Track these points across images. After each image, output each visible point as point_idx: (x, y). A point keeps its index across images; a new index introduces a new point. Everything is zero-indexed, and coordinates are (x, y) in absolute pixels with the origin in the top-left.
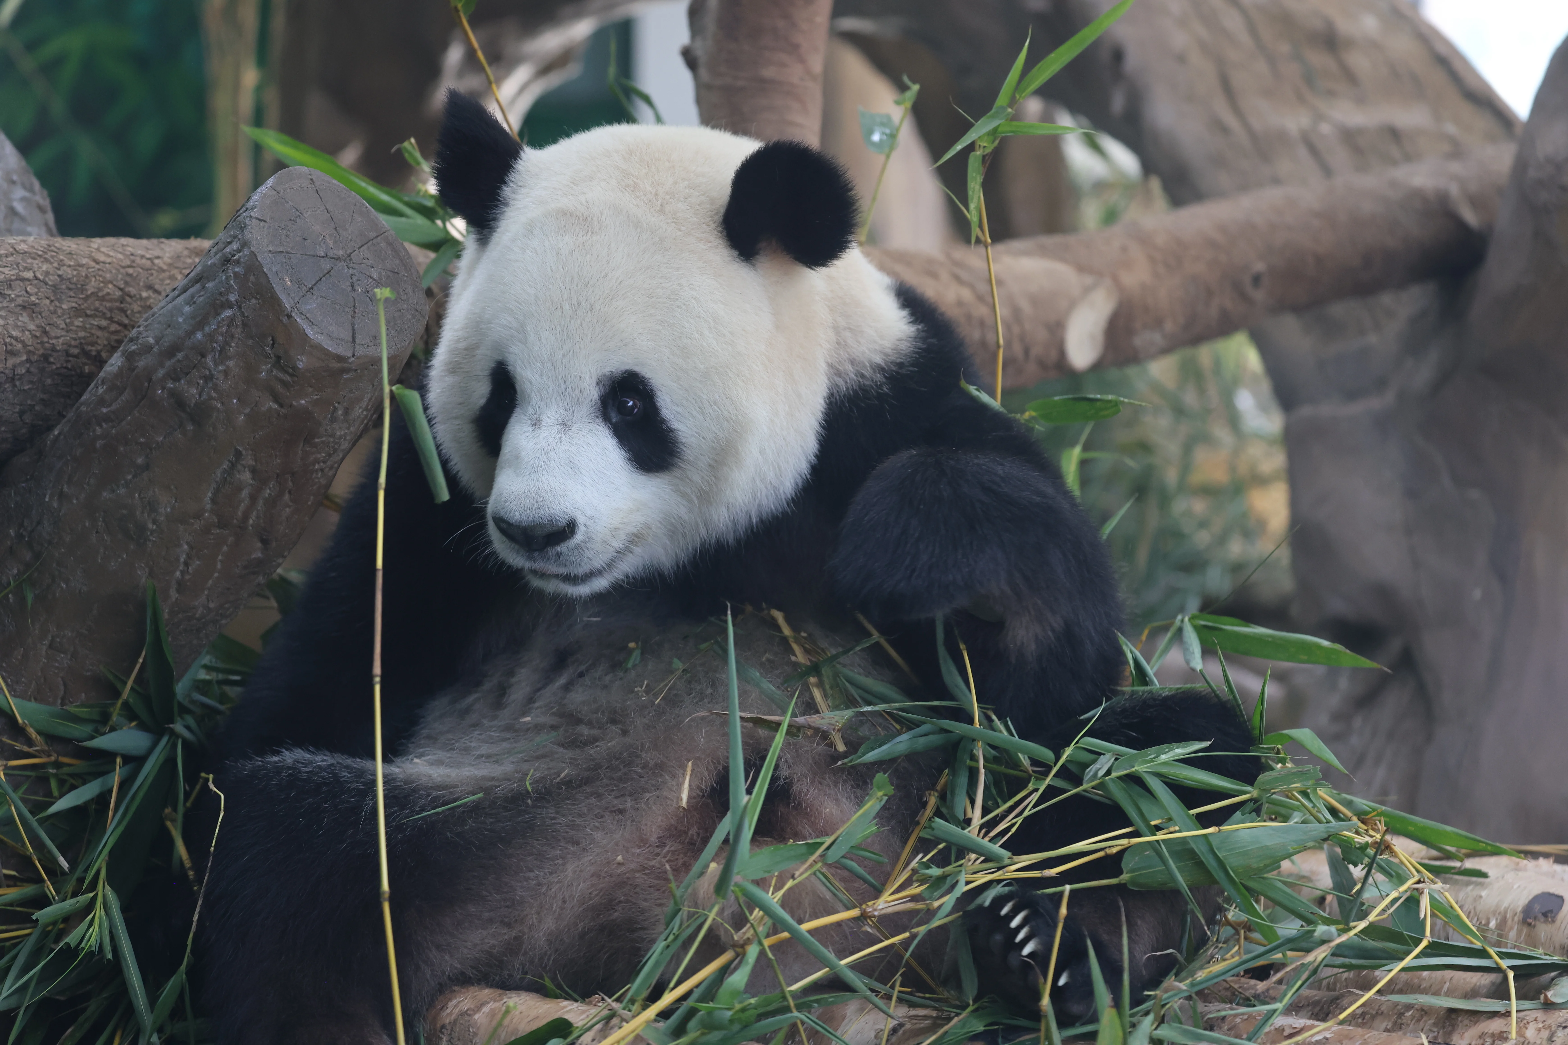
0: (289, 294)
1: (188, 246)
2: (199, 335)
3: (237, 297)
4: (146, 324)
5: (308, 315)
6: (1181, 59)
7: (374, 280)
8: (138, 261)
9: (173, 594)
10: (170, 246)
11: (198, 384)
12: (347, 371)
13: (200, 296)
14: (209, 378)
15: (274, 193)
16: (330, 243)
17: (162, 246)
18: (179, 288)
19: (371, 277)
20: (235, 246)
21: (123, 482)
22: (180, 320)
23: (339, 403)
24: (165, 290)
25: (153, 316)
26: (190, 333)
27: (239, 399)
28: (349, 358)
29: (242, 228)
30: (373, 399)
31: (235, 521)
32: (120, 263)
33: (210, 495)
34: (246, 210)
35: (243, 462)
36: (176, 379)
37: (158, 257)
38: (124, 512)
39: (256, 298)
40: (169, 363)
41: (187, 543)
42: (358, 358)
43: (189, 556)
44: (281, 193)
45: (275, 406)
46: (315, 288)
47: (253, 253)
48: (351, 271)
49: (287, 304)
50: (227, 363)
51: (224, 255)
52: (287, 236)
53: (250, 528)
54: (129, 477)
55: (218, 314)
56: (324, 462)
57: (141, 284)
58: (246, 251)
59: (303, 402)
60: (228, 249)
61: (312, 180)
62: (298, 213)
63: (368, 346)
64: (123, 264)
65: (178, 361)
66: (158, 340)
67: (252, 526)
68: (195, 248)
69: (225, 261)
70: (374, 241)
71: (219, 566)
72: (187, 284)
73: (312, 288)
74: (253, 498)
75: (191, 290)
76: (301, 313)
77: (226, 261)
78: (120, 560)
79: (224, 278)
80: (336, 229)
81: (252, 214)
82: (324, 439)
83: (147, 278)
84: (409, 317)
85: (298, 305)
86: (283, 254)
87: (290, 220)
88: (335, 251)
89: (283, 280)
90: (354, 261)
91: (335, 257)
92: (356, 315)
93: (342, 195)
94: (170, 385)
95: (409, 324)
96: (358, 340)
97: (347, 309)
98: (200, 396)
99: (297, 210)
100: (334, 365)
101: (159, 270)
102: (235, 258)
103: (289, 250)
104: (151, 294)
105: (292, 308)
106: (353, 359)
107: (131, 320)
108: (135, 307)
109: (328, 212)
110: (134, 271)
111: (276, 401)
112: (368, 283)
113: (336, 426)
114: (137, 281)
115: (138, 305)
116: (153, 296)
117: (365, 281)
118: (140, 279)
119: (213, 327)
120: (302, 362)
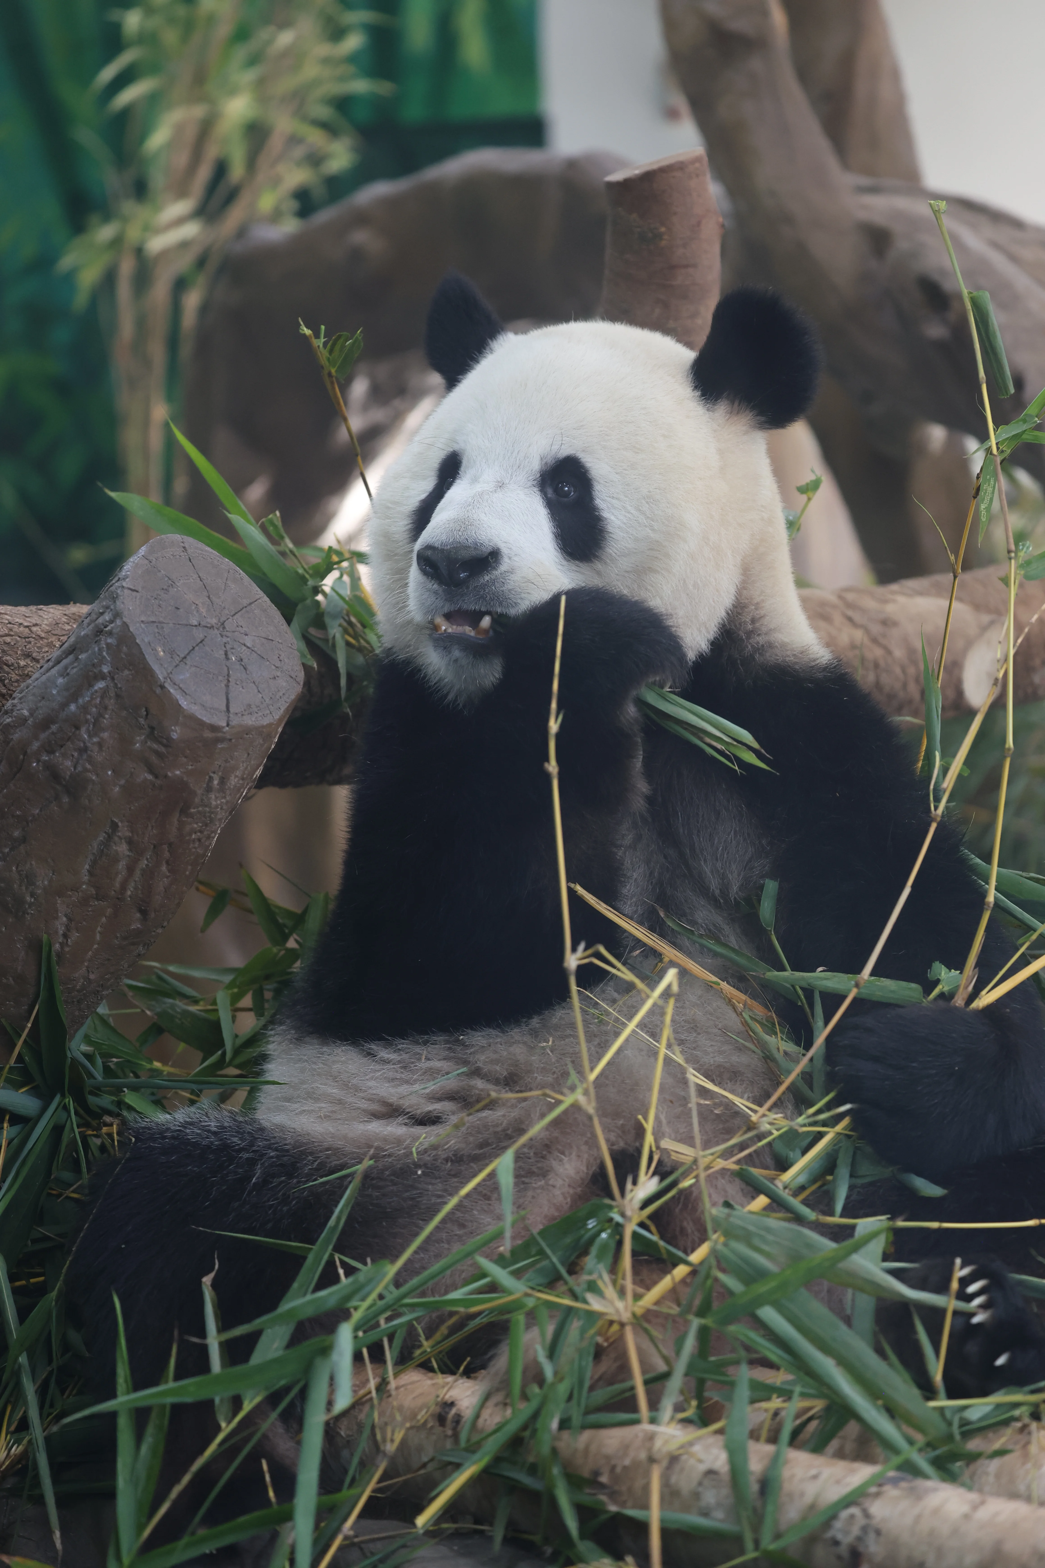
0: (162, 665)
1: (67, 613)
2: (73, 707)
3: (110, 669)
4: (21, 696)
5: (181, 686)
7: (248, 648)
8: (16, 628)
10: (49, 612)
11: (73, 756)
12: (221, 740)
13: (73, 668)
14: (84, 750)
15: (146, 562)
16: (203, 611)
17: (41, 612)
18: (53, 660)
19: (245, 645)
20: (107, 617)
22: (54, 692)
23: (214, 773)
24: (43, 657)
25: (27, 688)
26: (64, 705)
27: (113, 771)
28: (223, 727)
29: (114, 599)
30: (249, 768)
31: (113, 893)
33: (87, 867)
34: (118, 580)
35: (119, 834)
36: (51, 752)
37: (36, 625)
39: (129, 670)
40: (43, 736)
41: (66, 916)
42: (233, 727)
43: (68, 928)
44: (154, 562)
45: (150, 777)
46: (188, 657)
47: (125, 623)
48: (225, 640)
49: (160, 674)
50: (102, 735)
51: (96, 626)
52: (160, 605)
53: (129, 899)
54: (7, 850)
55: (91, 685)
56: (201, 832)
57: (19, 652)
58: (118, 622)
59: (178, 772)
60: (100, 620)
61: (184, 547)
62: (170, 582)
63: (242, 715)
64: (1, 633)
65: (53, 733)
66: (32, 713)
67: (130, 897)
68: (74, 614)
69: (97, 632)
70: (248, 608)
71: (98, 937)
72: (61, 656)
73: (185, 658)
74: (130, 869)
75: (65, 662)
76: (175, 684)
77: (99, 632)
79: (96, 649)
80: (209, 597)
81: (124, 584)
82: (200, 809)
83: (25, 646)
84: (284, 684)
85: (171, 676)
86: (156, 624)
87: (163, 589)
88: (209, 620)
89: (156, 650)
90: (228, 629)
91: (209, 625)
92: (230, 684)
93: (216, 562)
94: (45, 758)
95: (284, 691)
96: (232, 710)
97: (220, 678)
98: (75, 768)
99: (170, 579)
100: (208, 734)
101: (37, 637)
102: (107, 629)
103: (161, 619)
104: (29, 663)
105: (165, 678)
106: (227, 728)
107: (9, 690)
108: (13, 676)
109: (201, 580)
110: (12, 639)
111: (151, 772)
112: (242, 650)
113: (212, 795)
114: (15, 650)
115: (16, 674)
116: (31, 665)
117: (240, 649)
118: (18, 648)
119: (87, 698)
120: (176, 733)
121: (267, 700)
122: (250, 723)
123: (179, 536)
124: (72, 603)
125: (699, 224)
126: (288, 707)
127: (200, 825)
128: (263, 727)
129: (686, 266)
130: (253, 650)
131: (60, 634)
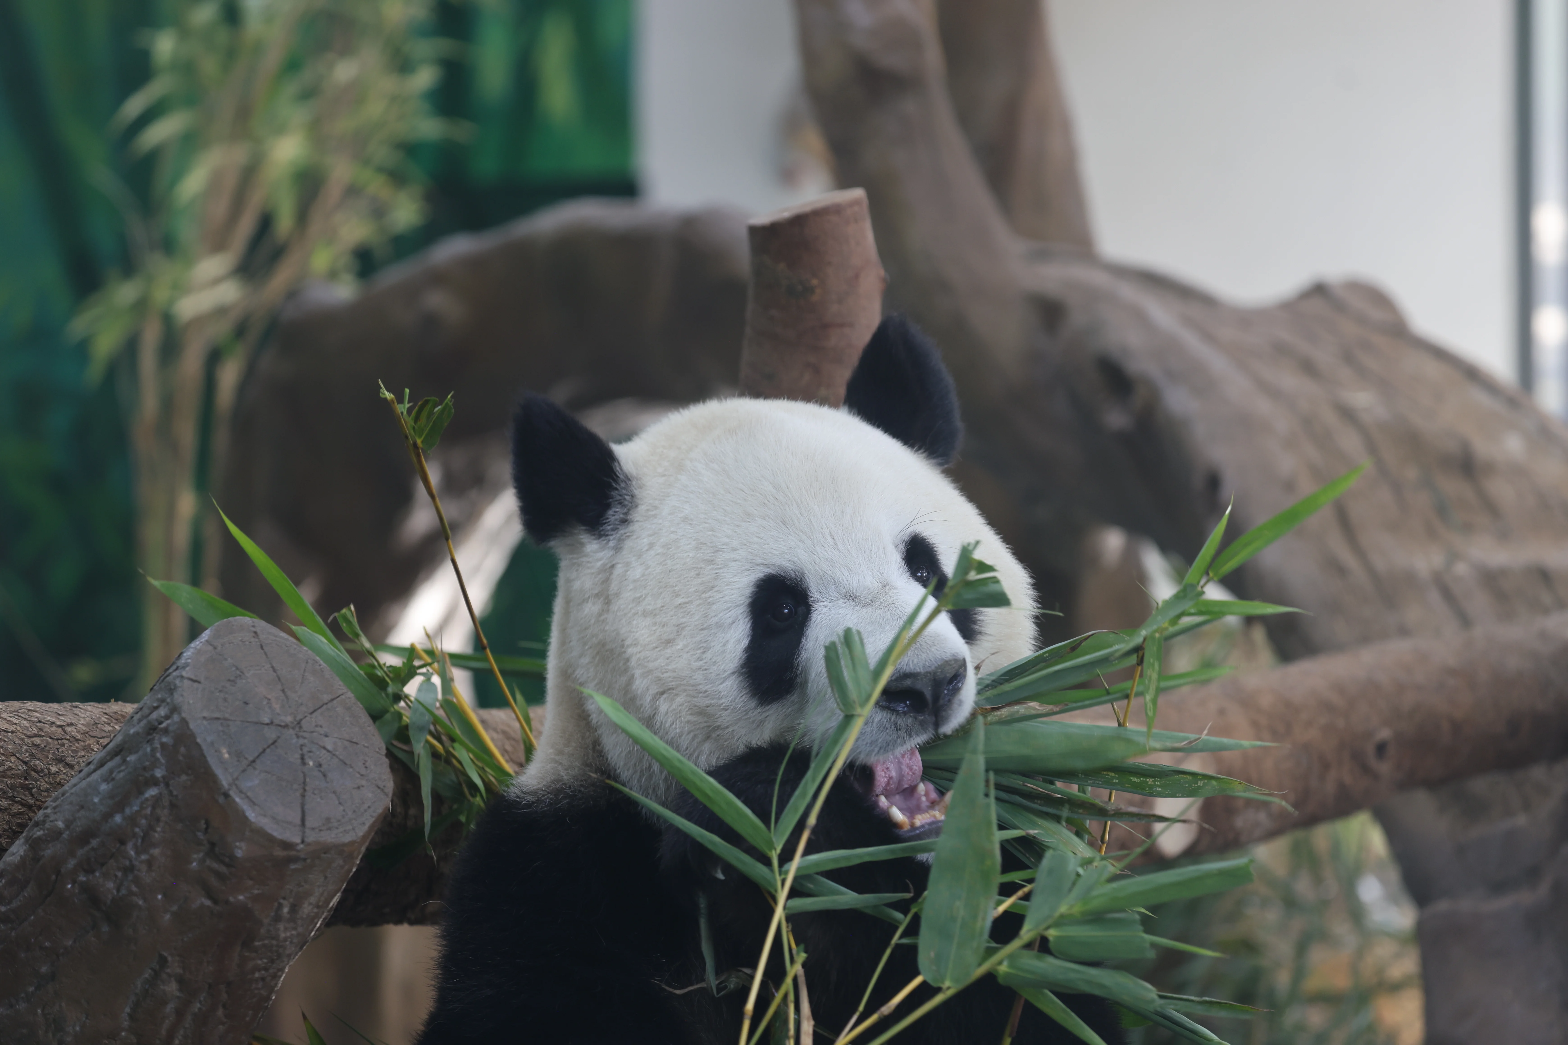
0: (226, 769)
1: (107, 711)
2: (118, 818)
3: (164, 773)
4: (54, 804)
5: (249, 794)
6: (1288, 486)
7: (328, 751)
8: (47, 728)
10: (86, 710)
11: (116, 876)
12: (295, 859)
13: (120, 772)
14: (130, 870)
15: (210, 648)
16: (277, 707)
17: (76, 711)
18: (95, 762)
19: (324, 748)
20: (162, 712)
21: (23, 995)
22: (96, 800)
23: (284, 898)
24: (78, 763)
25: (63, 795)
26: (107, 816)
27: (165, 895)
28: (297, 844)
29: (171, 690)
30: (326, 894)
32: (25, 732)
33: (128, 1010)
35: (168, 970)
36: (90, 871)
37: (71, 724)
38: (24, 1031)
39: (187, 774)
40: (81, 852)
42: (309, 844)
44: (219, 648)
45: (208, 903)
46: (258, 761)
47: (183, 720)
48: (301, 741)
49: (224, 781)
50: (152, 852)
51: (149, 722)
52: (225, 700)
54: (31, 989)
55: (141, 793)
56: (266, 969)
57: (50, 756)
58: (176, 718)
59: (241, 897)
60: (154, 716)
61: (255, 633)
62: (238, 672)
63: (320, 830)
64: (29, 733)
65: (93, 849)
66: (68, 824)
68: (115, 713)
69: (150, 729)
70: (329, 705)
72: (105, 758)
73: (254, 761)
74: (180, 1014)
75: (110, 765)
76: (241, 792)
77: (152, 729)
79: (149, 750)
80: (283, 691)
81: (184, 674)
82: (266, 942)
83: (57, 749)
84: (370, 795)
85: (237, 782)
86: (220, 722)
87: (229, 680)
88: (283, 718)
89: (220, 752)
90: (305, 729)
91: (283, 724)
92: (307, 794)
93: (292, 651)
94: (82, 878)
95: (370, 804)
96: (308, 824)
97: (295, 786)
98: (118, 891)
99: (237, 669)
100: (279, 853)
101: (72, 739)
102: (162, 726)
103: (227, 716)
104: (62, 769)
105: (230, 785)
106: (302, 846)
107: (37, 800)
108: (42, 784)
109: (275, 671)
110: (42, 741)
111: (209, 895)
112: (321, 755)
113: (281, 926)
114: (45, 753)
115: (46, 782)
116: (64, 771)
117: (318, 753)
118: (49, 751)
119: (135, 808)
120: (241, 850)
121: (350, 814)
122: (329, 840)
123: (249, 619)
124: (113, 700)
125: (857, 276)
126: (375, 822)
127: (265, 961)
128: (344, 845)
129: (842, 325)
130: (334, 755)
131: (99, 736)
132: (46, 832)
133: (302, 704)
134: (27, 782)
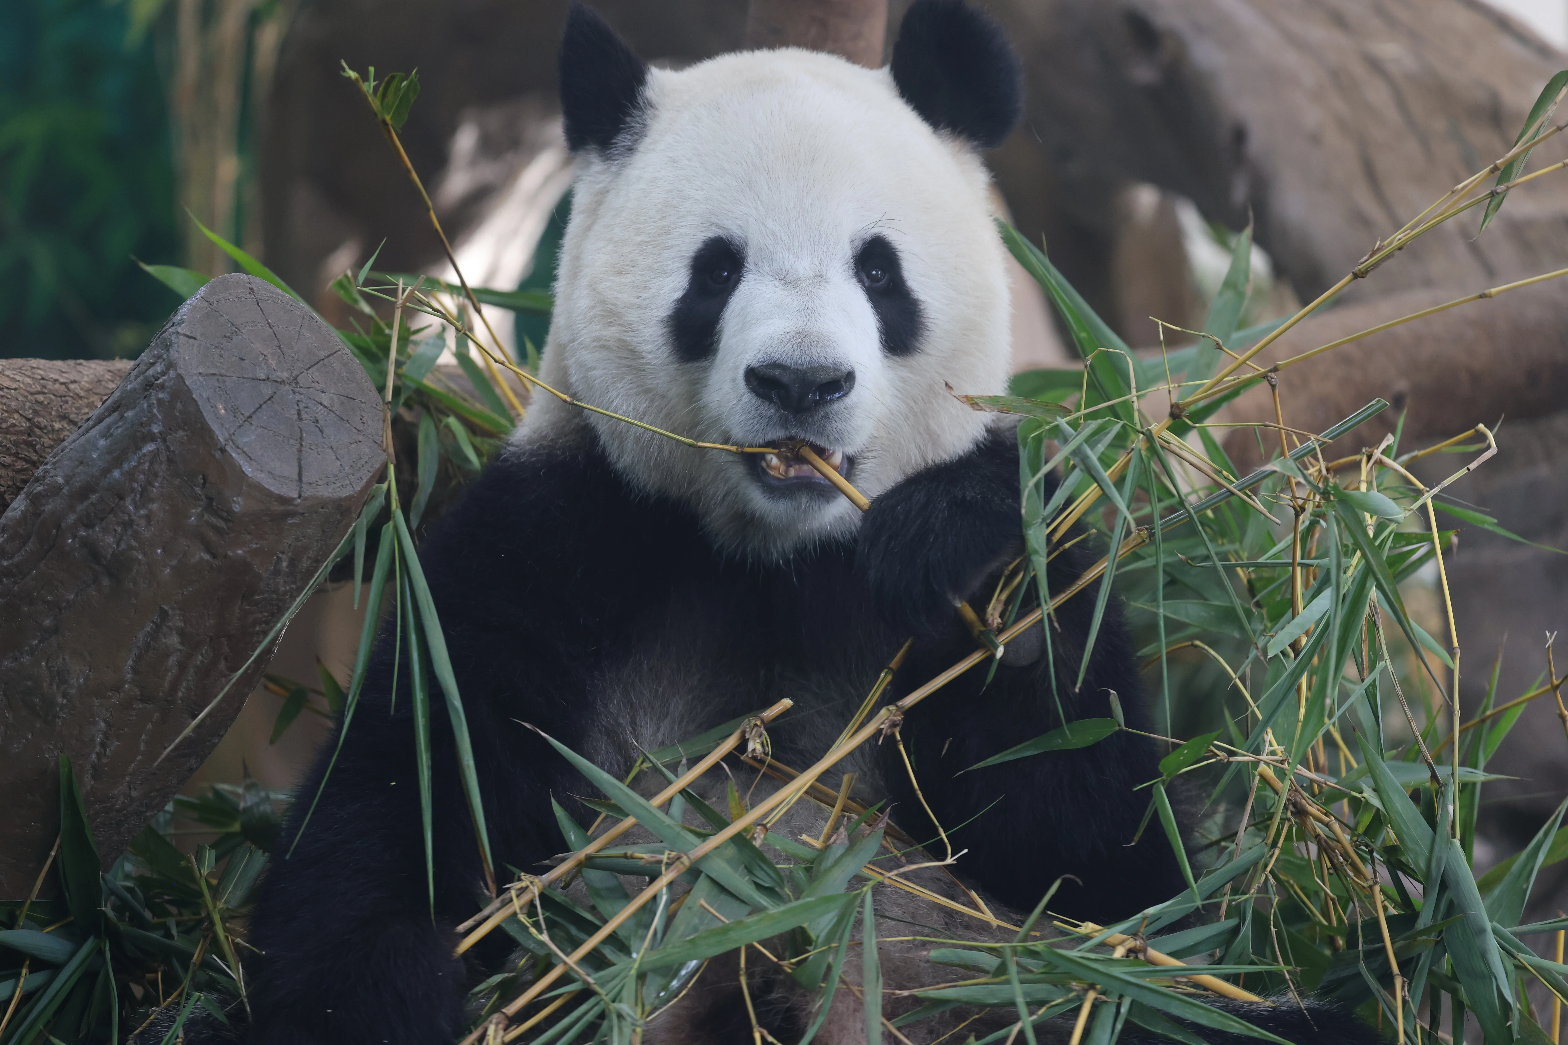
0: (223, 425)
1: (111, 368)
2: (116, 474)
3: (161, 428)
4: (54, 461)
5: (245, 449)
6: (1315, 139)
7: (325, 407)
8: (50, 385)
9: (88, 780)
10: (90, 368)
11: (115, 531)
12: (292, 514)
13: (117, 428)
14: (128, 524)
15: (206, 304)
16: (273, 362)
17: (80, 368)
18: (94, 418)
19: (321, 404)
20: (159, 368)
21: (27, 648)
22: (95, 456)
23: (283, 553)
25: (62, 451)
26: (106, 472)
27: (164, 549)
28: (295, 499)
29: (167, 347)
31: (161, 694)
32: (28, 389)
33: (130, 662)
35: (170, 624)
36: (89, 526)
37: (74, 382)
38: (29, 683)
39: (184, 430)
40: (80, 507)
41: (105, 721)
42: (306, 499)
43: (106, 736)
44: (215, 305)
45: (207, 557)
46: (254, 416)
47: (179, 376)
48: (298, 397)
49: (221, 436)
50: (150, 506)
51: (146, 378)
52: (221, 356)
53: (180, 702)
54: (35, 642)
55: (138, 448)
57: (53, 413)
58: (172, 373)
59: (240, 552)
60: (151, 372)
61: (251, 289)
62: (234, 328)
63: (317, 485)
64: (32, 390)
65: (92, 504)
66: (68, 480)
67: (181, 699)
68: (119, 370)
69: (147, 385)
70: (326, 361)
71: (142, 747)
72: (103, 413)
73: (250, 417)
74: (182, 667)
75: (108, 421)
76: (238, 447)
77: (149, 385)
78: (24, 741)
79: (145, 405)
80: (279, 347)
81: (179, 330)
82: (266, 595)
83: (61, 406)
84: (367, 450)
85: (233, 437)
86: (216, 377)
87: (225, 336)
88: (279, 374)
89: (216, 407)
90: (301, 385)
91: (279, 380)
92: (303, 449)
93: (288, 307)
94: (82, 533)
95: (367, 459)
96: (304, 479)
97: (292, 441)
98: (118, 545)
99: (233, 325)
100: (277, 508)
101: (75, 396)
102: (158, 382)
103: (223, 372)
104: (66, 425)
105: (226, 440)
106: (299, 500)
108: (45, 441)
109: (270, 327)
110: (45, 398)
111: (208, 551)
112: (318, 410)
113: (280, 580)
114: (49, 410)
115: (50, 439)
116: (68, 428)
117: (315, 408)
118: (52, 408)
119: (133, 463)
120: (238, 505)
121: (347, 468)
122: (326, 494)
123: (245, 275)
124: (117, 358)
126: (372, 477)
127: (266, 614)
128: (341, 499)
130: (330, 410)
131: (103, 393)
132: (46, 487)
133: (298, 360)
134: (30, 439)
